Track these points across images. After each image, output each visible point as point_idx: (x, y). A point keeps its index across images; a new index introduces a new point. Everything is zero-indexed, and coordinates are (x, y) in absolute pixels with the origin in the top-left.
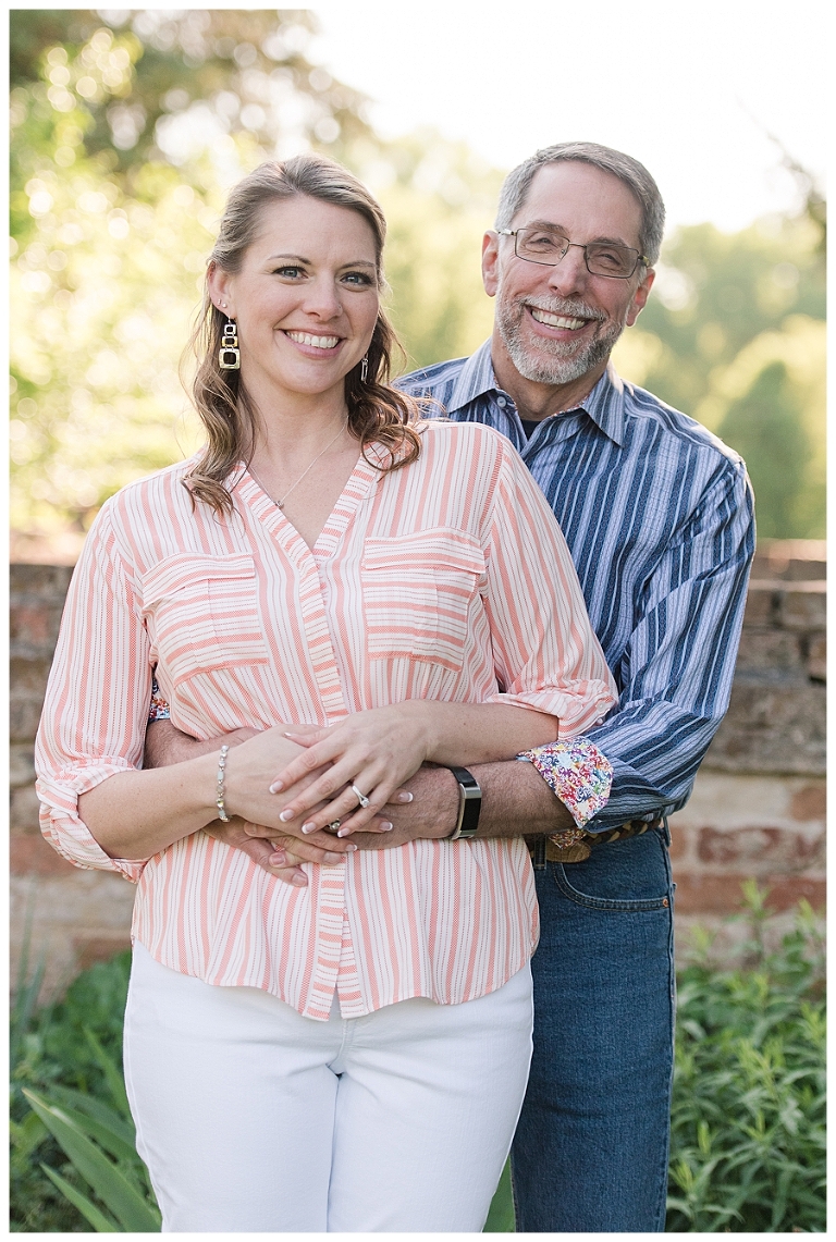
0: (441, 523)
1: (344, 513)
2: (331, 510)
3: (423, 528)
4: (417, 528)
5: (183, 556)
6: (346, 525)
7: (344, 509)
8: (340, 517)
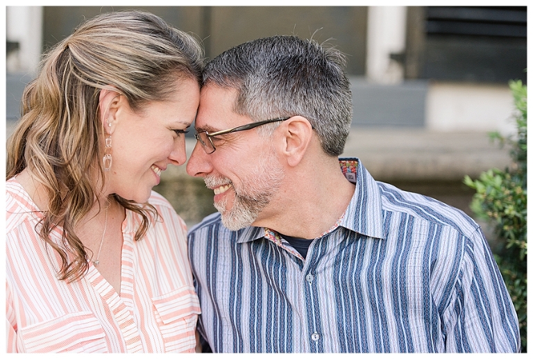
0: (183, 282)
7: (127, 276)
8: (128, 283)
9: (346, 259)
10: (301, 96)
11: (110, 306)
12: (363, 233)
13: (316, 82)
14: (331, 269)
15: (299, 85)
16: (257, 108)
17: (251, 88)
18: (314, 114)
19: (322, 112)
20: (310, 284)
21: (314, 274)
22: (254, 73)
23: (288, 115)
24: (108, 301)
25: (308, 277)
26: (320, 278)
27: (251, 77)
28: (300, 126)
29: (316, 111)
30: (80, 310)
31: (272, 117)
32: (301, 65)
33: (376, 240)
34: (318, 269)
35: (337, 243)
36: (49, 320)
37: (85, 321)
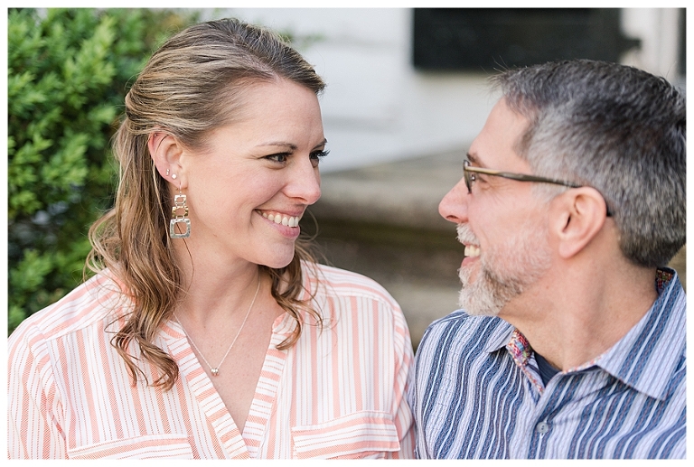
0: (359, 408)
1: (267, 398)
2: (253, 394)
3: (342, 414)
4: (337, 414)
5: (121, 444)
6: (270, 411)
7: (265, 392)
8: (262, 403)
9: (599, 413)
10: (607, 162)
11: (216, 430)
12: (632, 385)
13: (638, 152)
14: (575, 424)
15: (612, 147)
16: (542, 157)
17: (544, 125)
18: (619, 195)
19: (631, 197)
20: (541, 437)
21: (550, 424)
22: (556, 106)
23: (578, 183)
24: (214, 424)
25: (541, 425)
26: (557, 430)
27: (551, 109)
28: (590, 204)
29: (623, 192)
30: (167, 431)
31: (556, 177)
32: (625, 120)
33: (650, 400)
34: (557, 419)
35: (594, 389)
36: (107, 441)
37: (168, 447)
